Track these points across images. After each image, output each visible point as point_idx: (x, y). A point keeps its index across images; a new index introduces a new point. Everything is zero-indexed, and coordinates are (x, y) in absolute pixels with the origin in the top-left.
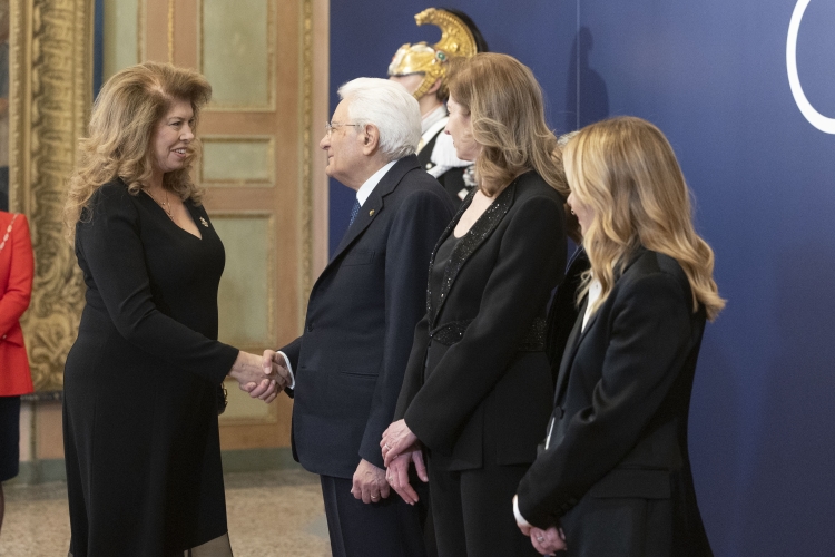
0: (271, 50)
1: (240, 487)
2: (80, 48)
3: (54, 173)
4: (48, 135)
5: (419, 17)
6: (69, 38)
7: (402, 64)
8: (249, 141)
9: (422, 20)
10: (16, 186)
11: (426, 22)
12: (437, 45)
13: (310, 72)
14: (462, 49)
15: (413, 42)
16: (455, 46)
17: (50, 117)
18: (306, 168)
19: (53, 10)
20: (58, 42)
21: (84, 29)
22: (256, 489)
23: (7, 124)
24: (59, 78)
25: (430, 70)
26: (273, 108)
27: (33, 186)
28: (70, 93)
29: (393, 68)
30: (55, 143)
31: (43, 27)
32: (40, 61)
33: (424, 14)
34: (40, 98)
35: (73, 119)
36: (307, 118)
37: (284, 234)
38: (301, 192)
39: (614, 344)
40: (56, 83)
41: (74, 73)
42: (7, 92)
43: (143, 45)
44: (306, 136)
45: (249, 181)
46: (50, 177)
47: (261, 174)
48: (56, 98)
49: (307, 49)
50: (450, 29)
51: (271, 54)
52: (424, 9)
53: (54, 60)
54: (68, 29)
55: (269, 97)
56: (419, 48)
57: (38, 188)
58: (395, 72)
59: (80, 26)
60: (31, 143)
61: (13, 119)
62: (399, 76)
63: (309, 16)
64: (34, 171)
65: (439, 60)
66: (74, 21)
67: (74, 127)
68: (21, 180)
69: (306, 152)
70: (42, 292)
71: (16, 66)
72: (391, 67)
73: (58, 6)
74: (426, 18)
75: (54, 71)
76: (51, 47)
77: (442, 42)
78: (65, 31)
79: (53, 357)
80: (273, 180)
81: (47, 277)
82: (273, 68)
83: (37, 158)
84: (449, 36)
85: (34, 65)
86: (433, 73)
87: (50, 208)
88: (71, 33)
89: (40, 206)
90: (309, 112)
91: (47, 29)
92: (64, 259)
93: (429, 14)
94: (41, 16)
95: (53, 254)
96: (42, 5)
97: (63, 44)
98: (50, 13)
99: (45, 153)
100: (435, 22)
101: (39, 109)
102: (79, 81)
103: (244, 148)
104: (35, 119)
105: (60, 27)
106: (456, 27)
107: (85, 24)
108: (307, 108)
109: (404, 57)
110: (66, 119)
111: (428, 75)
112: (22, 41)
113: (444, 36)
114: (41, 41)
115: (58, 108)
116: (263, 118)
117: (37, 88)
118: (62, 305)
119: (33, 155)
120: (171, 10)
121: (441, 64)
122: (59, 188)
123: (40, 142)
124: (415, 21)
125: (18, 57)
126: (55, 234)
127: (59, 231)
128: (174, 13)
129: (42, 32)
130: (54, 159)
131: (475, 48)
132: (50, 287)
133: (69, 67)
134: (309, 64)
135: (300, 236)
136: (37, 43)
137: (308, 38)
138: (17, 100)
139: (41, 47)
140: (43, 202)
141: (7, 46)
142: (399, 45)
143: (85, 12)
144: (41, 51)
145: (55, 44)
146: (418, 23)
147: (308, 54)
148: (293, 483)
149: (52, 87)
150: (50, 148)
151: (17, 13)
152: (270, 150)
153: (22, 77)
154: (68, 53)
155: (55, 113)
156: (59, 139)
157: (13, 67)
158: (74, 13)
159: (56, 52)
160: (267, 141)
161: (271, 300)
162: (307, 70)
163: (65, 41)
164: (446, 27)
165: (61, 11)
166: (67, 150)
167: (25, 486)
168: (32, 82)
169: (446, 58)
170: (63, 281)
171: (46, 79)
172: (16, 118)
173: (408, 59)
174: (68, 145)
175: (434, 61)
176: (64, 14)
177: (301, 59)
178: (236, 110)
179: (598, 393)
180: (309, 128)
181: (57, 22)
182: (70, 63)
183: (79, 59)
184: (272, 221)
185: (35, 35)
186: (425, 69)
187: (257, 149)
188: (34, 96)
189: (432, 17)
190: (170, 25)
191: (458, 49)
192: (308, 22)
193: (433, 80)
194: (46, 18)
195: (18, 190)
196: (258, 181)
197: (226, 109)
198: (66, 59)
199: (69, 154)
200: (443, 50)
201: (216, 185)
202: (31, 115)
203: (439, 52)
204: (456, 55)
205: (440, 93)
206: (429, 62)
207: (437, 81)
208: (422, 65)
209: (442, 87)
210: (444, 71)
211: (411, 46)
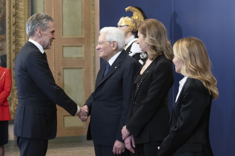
0: (82, 20)
1: (75, 147)
2: (26, 20)
4: (18, 45)
5: (126, 9)
6: (24, 17)
7: (121, 23)
8: (77, 46)
9: (127, 10)
10: (9, 60)
11: (128, 10)
12: (132, 17)
13: (94, 26)
14: (139, 18)
15: (125, 16)
16: (137, 17)
17: (18, 40)
18: (93, 54)
19: (19, 9)
20: (20, 18)
21: (28, 14)
22: (80, 147)
23: (6, 42)
24: (21, 29)
25: (130, 24)
26: (83, 36)
27: (14, 60)
28: (24, 33)
29: (119, 24)
31: (16, 13)
32: (15, 24)
33: (128, 8)
34: (15, 34)
35: (25, 41)
36: (93, 39)
37: (87, 73)
38: (92, 61)
39: (183, 106)
40: (20, 30)
42: (6, 33)
44: (93, 45)
45: (77, 58)
47: (80, 56)
48: (20, 35)
49: (93, 19)
50: (136, 12)
51: (83, 21)
52: (128, 7)
53: (19, 23)
54: (23, 14)
55: (82, 33)
56: (126, 18)
58: (120, 25)
59: (27, 13)
60: (13, 47)
61: (8, 41)
63: (94, 9)
64: (14, 56)
66: (25, 12)
68: (10, 58)
69: (93, 49)
71: (8, 25)
72: (118, 24)
73: (20, 8)
74: (129, 9)
75: (19, 26)
76: (18, 19)
77: (133, 16)
78: (22, 15)
80: (84, 57)
82: (83, 25)
83: (14, 52)
84: (135, 15)
85: (13, 25)
86: (131, 26)
88: (24, 15)
91: (17, 14)
93: (130, 8)
94: (15, 10)
96: (15, 7)
97: (22, 19)
98: (18, 10)
99: (17, 50)
100: (131, 10)
101: (15, 38)
103: (75, 48)
104: (14, 41)
105: (21, 14)
106: (137, 12)
107: (28, 13)
108: (93, 36)
109: (122, 21)
110: (23, 40)
111: (129, 26)
112: (10, 18)
113: (134, 14)
114: (15, 18)
115: (21, 37)
116: (81, 40)
117: (14, 32)
119: (14, 51)
120: (53, 8)
121: (133, 23)
123: (16, 47)
124: (125, 10)
125: (9, 23)
128: (54, 9)
129: (16, 15)
131: (143, 18)
133: (24, 25)
134: (94, 24)
135: (92, 73)
136: (14, 18)
137: (93, 16)
138: (8, 35)
139: (15, 19)
141: (5, 20)
142: (121, 17)
143: (28, 9)
144: (15, 21)
145: (19, 19)
146: (126, 11)
147: (93, 21)
149: (19, 31)
150: (19, 49)
151: (8, 10)
152: (83, 49)
153: (10, 28)
154: (23, 21)
155: (20, 39)
156: (21, 46)
157: (7, 26)
158: (25, 10)
159: (20, 21)
160: (82, 46)
161: (84, 92)
162: (93, 25)
163: (22, 18)
164: (135, 12)
165: (21, 9)
167: (13, 147)
168: (13, 30)
171: (17, 29)
172: (8, 40)
173: (123, 21)
175: (131, 22)
176: (22, 10)
177: (91, 22)
178: (72, 37)
179: (179, 121)
181: (20, 12)
184: (83, 69)
185: (14, 16)
186: (128, 24)
187: (79, 49)
188: (14, 34)
189: (130, 9)
190: (53, 13)
191: (138, 18)
192: (93, 11)
193: (131, 27)
194: (17, 11)
195: (9, 61)
196: (79, 58)
197: (70, 37)
198: (23, 23)
200: (134, 19)
201: (67, 59)
202: (13, 40)
203: (132, 19)
204: (137, 20)
205: (133, 31)
206: (129, 22)
207: (132, 28)
208: (127, 23)
209: (133, 29)
210: (134, 25)
211: (124, 17)
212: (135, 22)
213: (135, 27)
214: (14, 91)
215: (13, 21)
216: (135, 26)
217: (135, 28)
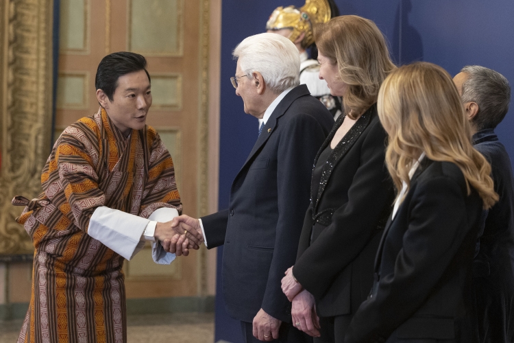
0: (180, 13)
1: (154, 324)
2: (43, 9)
3: (24, 99)
4: (20, 71)
6: (36, 2)
7: (276, 21)
8: (164, 77)
12: (302, 8)
13: (208, 28)
14: (320, 12)
15: (285, 6)
16: (315, 9)
17: (21, 59)
18: (204, 98)
20: (28, 5)
24: (28, 31)
25: (296, 26)
26: (181, 53)
27: (9, 108)
28: (36, 42)
29: (269, 24)
30: (25, 77)
32: (15, 18)
34: (15, 45)
35: (38, 60)
36: (205, 61)
37: (188, 144)
38: (200, 114)
39: (411, 228)
40: (26, 34)
41: (39, 28)
43: (89, 7)
45: (163, 106)
46: (21, 102)
47: (171, 101)
48: (26, 45)
49: (206, 12)
51: (180, 16)
53: (25, 18)
55: (178, 46)
56: (288, 10)
57: (13, 109)
58: (272, 27)
60: (8, 77)
62: (274, 30)
64: (10, 97)
65: (304, 19)
67: (38, 66)
69: (204, 86)
70: (14, 183)
75: (24, 25)
76: (23, 8)
77: (306, 6)
79: (21, 231)
80: (180, 105)
81: (18, 173)
82: (181, 25)
83: (12, 88)
84: (311, 2)
85: (11, 21)
86: (299, 29)
87: (21, 123)
89: (13, 122)
90: (207, 57)
92: (30, 161)
95: (22, 157)
97: (31, 7)
99: (17, 84)
101: (14, 53)
102: (43, 33)
104: (11, 60)
108: (205, 54)
109: (278, 16)
110: (33, 60)
111: (295, 30)
112: (2, 4)
113: (307, 2)
114: (15, 4)
115: (27, 52)
116: (174, 61)
117: (12, 38)
118: (29, 193)
119: (9, 85)
121: (305, 22)
122: (28, 109)
123: (14, 76)
126: (24, 142)
127: (27, 140)
130: (24, 88)
131: (329, 11)
132: (20, 180)
133: (35, 23)
134: (207, 22)
135: (199, 145)
136: (12, 6)
137: (206, 4)
139: (15, 8)
140: (16, 119)
144: (16, 11)
145: (25, 6)
147: (206, 15)
148: (192, 323)
149: (23, 37)
150: (21, 81)
152: (178, 84)
153: (2, 30)
154: (35, 13)
155: (25, 56)
156: (27, 74)
159: (26, 12)
160: (175, 77)
162: (205, 26)
163: (33, 4)
166: (33, 83)
168: (9, 34)
169: (309, 18)
170: (29, 176)
171: (19, 31)
173: (281, 17)
174: (34, 79)
175: (299, 20)
177: (201, 19)
179: (400, 260)
180: (207, 69)
182: (36, 20)
183: (43, 17)
184: (179, 135)
186: (293, 25)
187: (169, 83)
188: (10, 43)
191: (317, 12)
193: (298, 33)
196: (169, 106)
198: (34, 17)
199: (35, 86)
200: (307, 12)
202: (8, 57)
203: (303, 13)
204: (315, 16)
205: (304, 42)
206: (296, 20)
207: (302, 34)
208: (291, 23)
209: (305, 38)
210: (307, 27)
211: (283, 8)
212: (309, 19)
213: (310, 33)
214: (8, 184)
215: (9, 11)
216: (309, 31)
217: (310, 35)
